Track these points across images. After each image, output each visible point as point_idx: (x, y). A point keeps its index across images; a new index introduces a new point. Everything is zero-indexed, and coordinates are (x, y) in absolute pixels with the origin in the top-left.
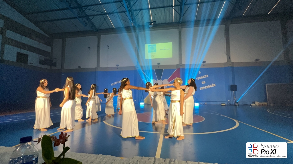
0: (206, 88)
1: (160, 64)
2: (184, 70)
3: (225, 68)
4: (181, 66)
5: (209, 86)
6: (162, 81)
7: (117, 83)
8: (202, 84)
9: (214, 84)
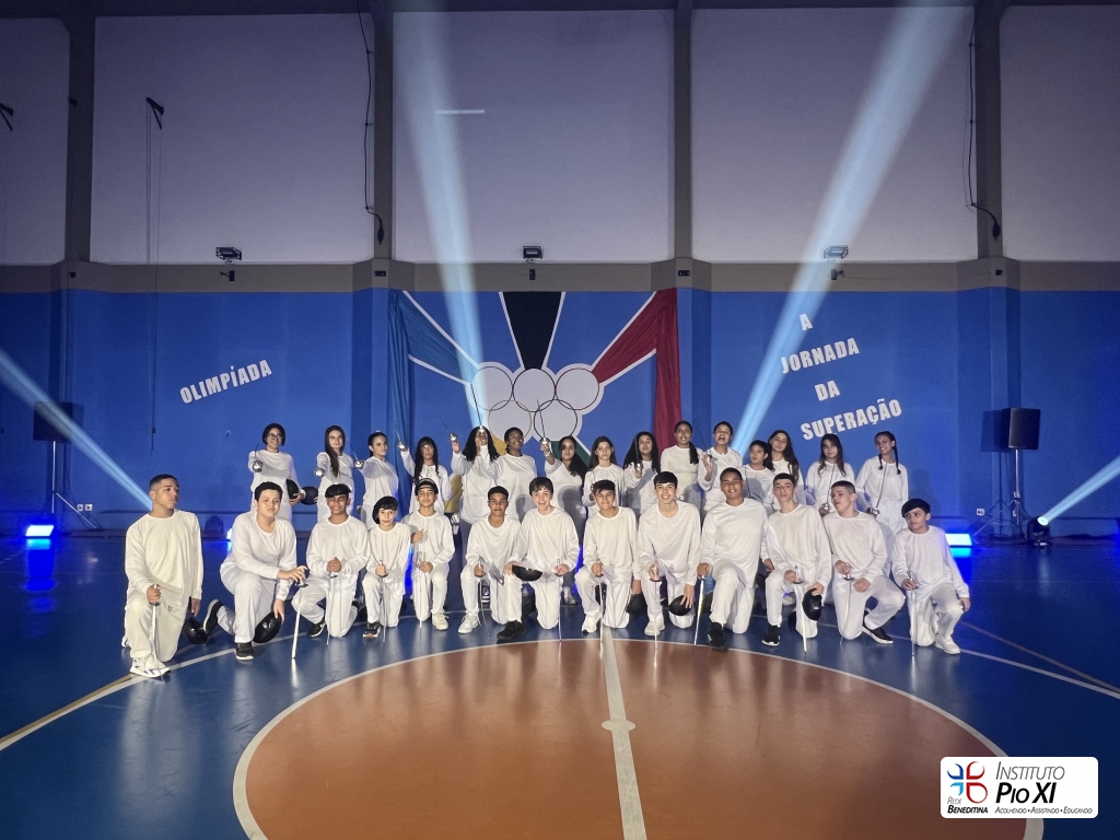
0: (841, 429)
1: (539, 255)
2: (703, 299)
3: (964, 296)
4: (684, 273)
5: (860, 412)
6: (556, 377)
7: (230, 383)
8: (821, 398)
9: (894, 403)
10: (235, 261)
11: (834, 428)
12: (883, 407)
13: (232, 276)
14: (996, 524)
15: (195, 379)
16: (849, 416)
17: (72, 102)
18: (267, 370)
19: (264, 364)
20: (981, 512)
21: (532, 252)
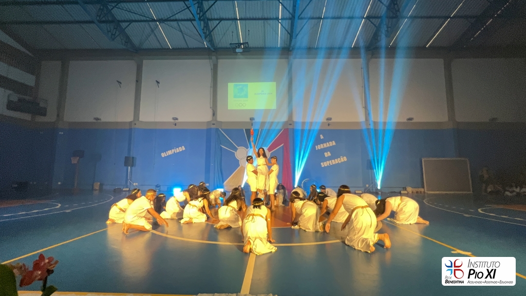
5: (336, 160)
7: (174, 152)
8: (326, 156)
9: (345, 157)
10: (177, 121)
11: (330, 164)
12: (342, 158)
13: (175, 125)
14: (371, 189)
15: (165, 151)
16: (333, 161)
17: (137, 81)
18: (184, 148)
19: (183, 147)
20: (367, 186)
21: (252, 119)
